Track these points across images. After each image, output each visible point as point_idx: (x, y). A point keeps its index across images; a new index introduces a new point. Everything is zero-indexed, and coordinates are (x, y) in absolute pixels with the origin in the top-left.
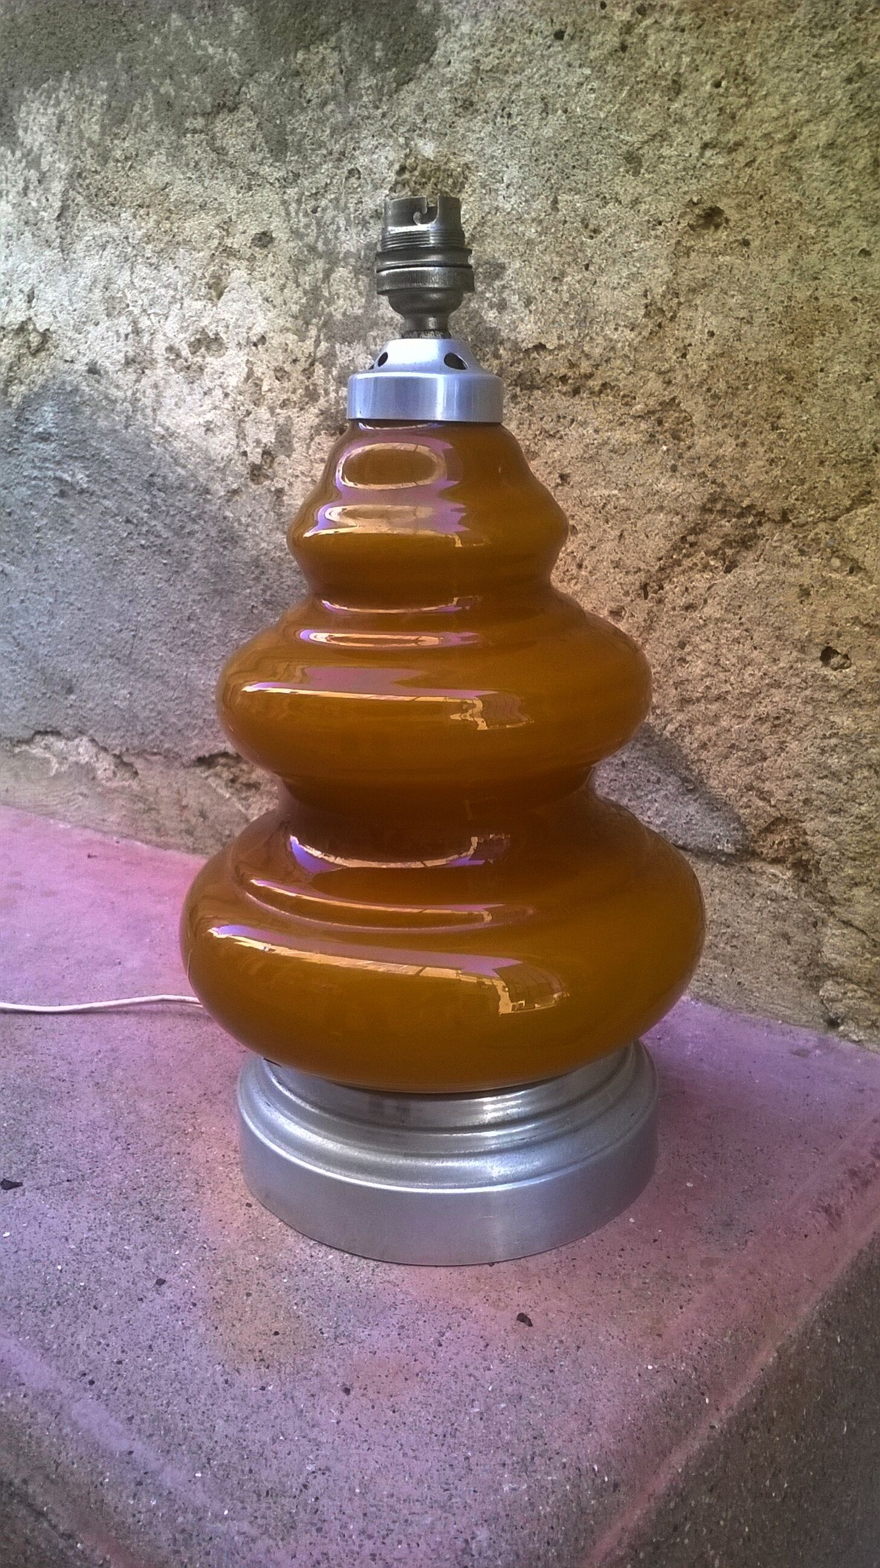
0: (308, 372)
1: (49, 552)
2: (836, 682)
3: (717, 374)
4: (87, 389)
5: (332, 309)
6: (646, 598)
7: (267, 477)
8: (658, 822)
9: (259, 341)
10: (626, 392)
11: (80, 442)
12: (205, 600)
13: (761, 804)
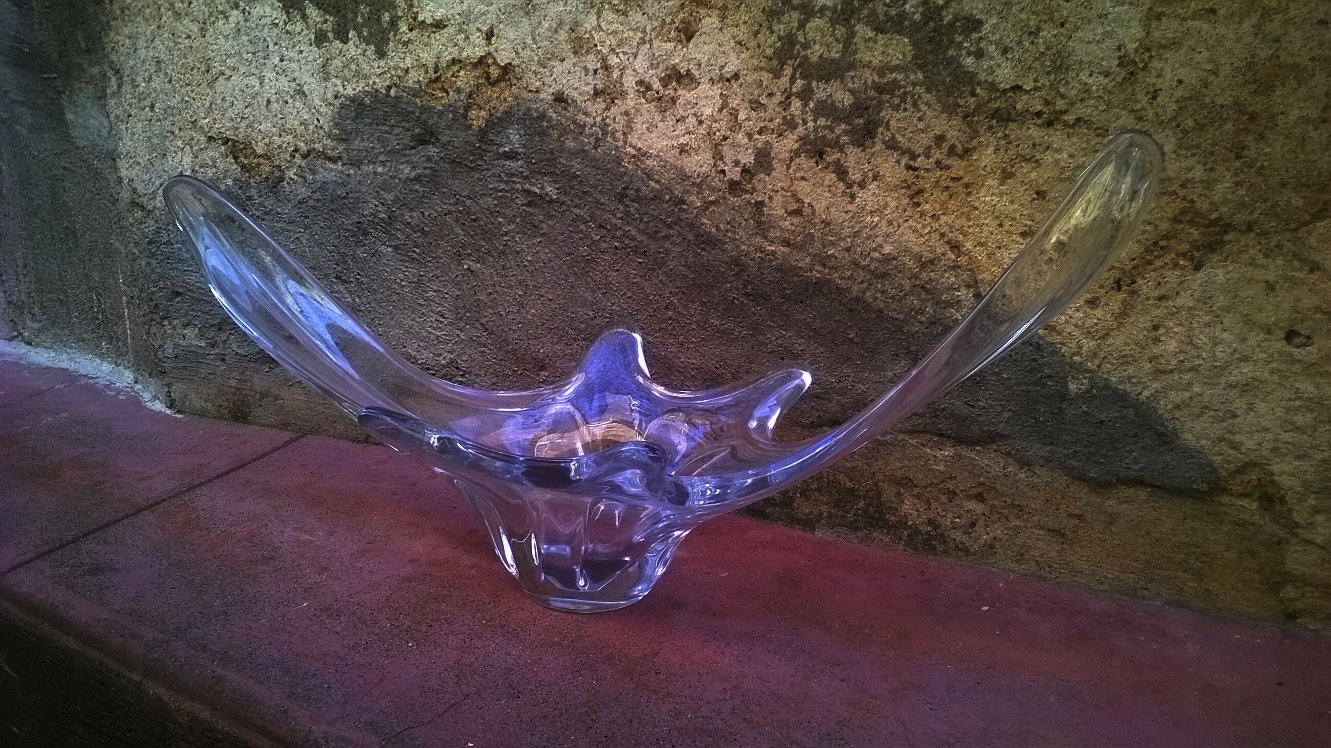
0: (785, 105)
1: (518, 253)
2: (1300, 357)
3: (1186, 114)
4: (555, 115)
5: (808, 52)
6: (1119, 289)
7: (747, 192)
8: (1136, 468)
9: (732, 77)
10: (1100, 125)
11: (548, 160)
12: (683, 293)
13: (1232, 452)
